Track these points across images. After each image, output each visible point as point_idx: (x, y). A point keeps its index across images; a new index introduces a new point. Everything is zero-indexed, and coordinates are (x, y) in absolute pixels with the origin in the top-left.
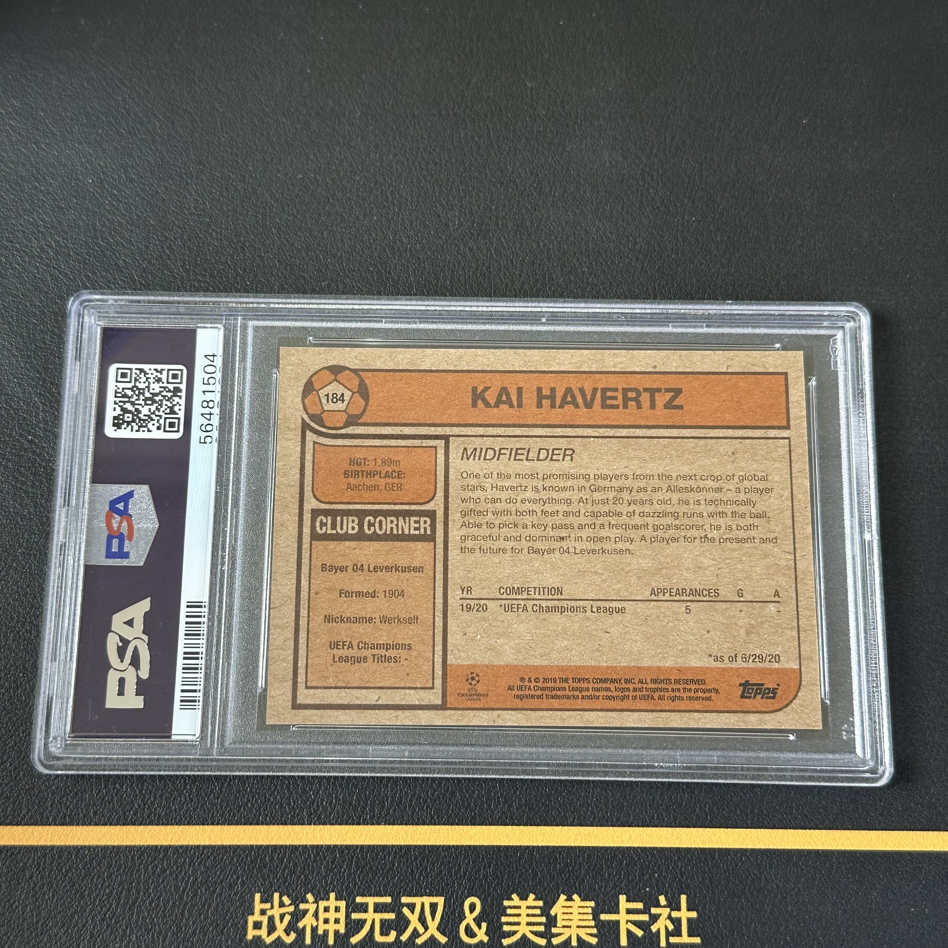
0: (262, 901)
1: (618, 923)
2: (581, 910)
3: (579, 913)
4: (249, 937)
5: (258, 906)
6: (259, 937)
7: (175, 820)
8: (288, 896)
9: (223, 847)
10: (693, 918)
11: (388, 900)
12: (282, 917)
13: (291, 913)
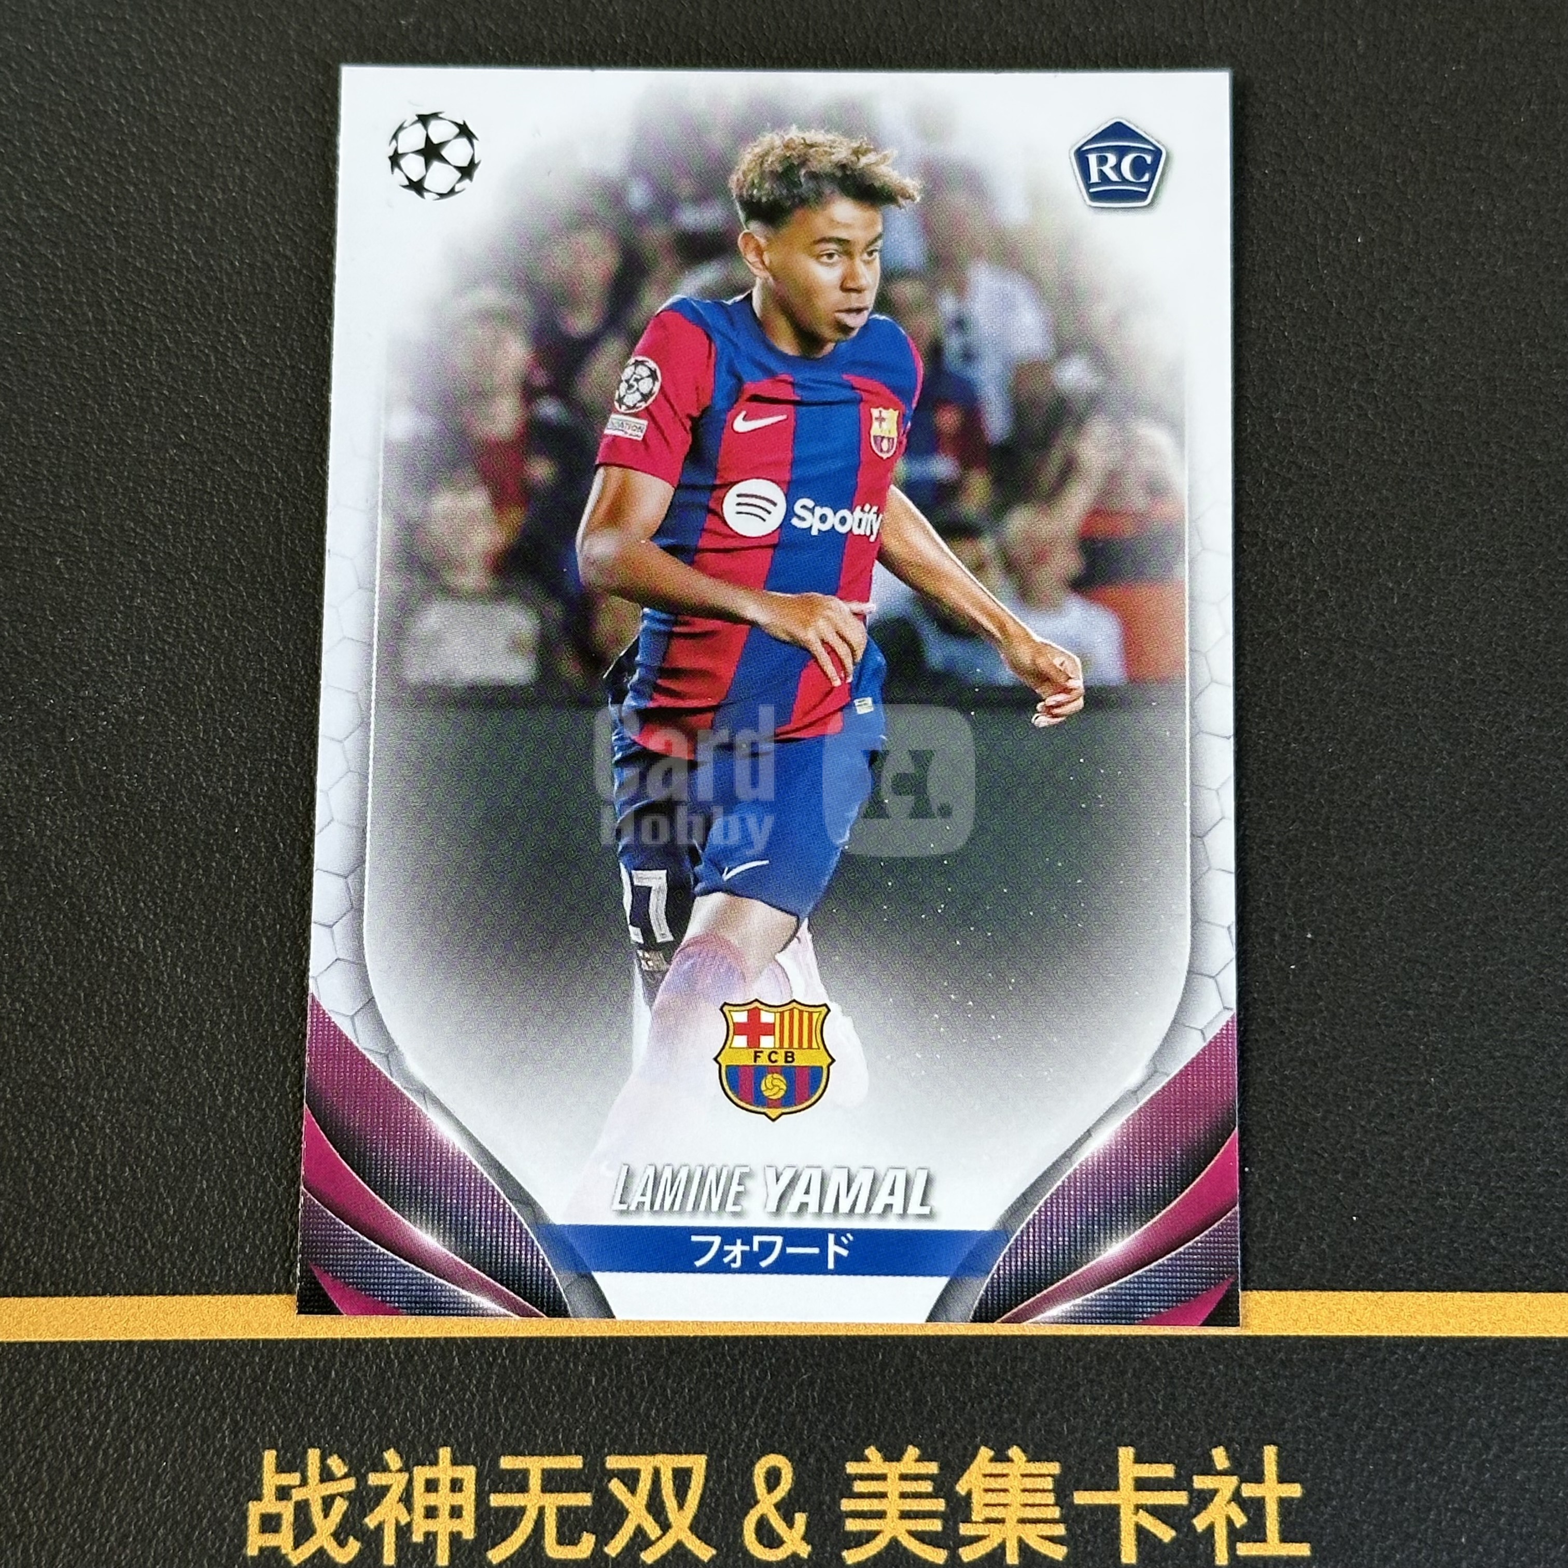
0: (281, 1468)
1: (1113, 1511)
2: (1029, 1483)
3: (1024, 1490)
4: (252, 1551)
5: (271, 1479)
6: (277, 1549)
7: (75, 1282)
8: (340, 1457)
9: (187, 1344)
10: (1293, 1499)
11: (575, 1462)
12: (328, 1503)
13: (350, 1493)
